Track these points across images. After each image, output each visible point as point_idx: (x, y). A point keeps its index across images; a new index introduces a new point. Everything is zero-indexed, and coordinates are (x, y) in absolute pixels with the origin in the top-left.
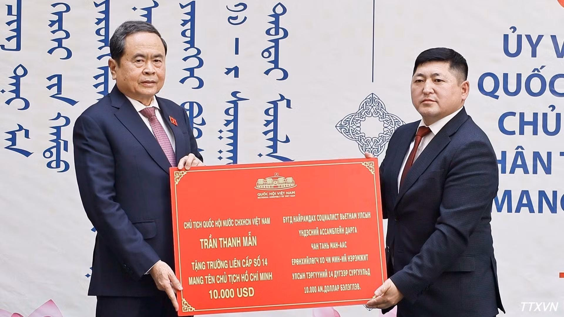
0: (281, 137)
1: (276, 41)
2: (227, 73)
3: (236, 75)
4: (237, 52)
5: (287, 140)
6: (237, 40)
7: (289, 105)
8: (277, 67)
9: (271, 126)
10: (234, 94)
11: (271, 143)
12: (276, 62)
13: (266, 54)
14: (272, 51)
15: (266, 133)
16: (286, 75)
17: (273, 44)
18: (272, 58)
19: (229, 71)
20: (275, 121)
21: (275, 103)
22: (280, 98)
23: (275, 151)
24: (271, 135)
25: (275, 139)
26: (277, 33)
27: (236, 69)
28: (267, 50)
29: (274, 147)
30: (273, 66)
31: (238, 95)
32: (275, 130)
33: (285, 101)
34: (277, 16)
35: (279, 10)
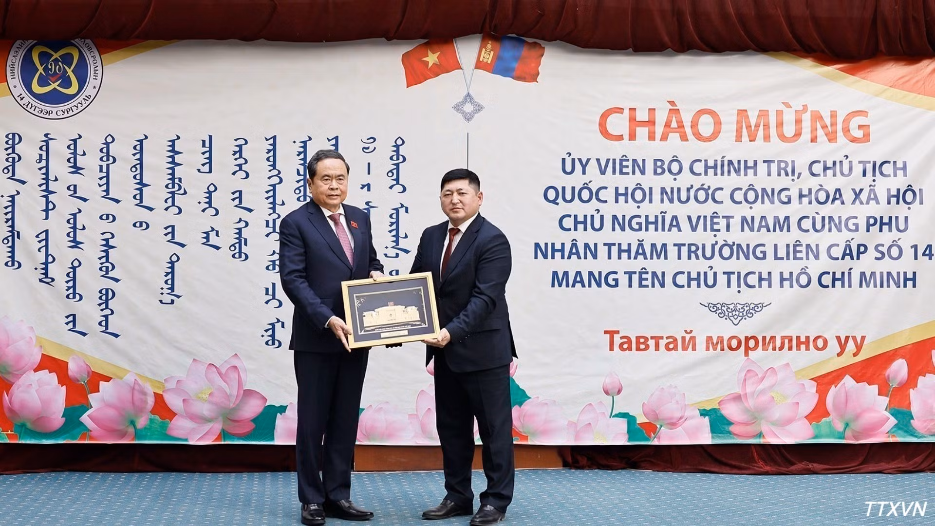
0: (402, 234)
1: (397, 165)
2: (362, 188)
3: (369, 190)
4: (369, 173)
5: (406, 237)
6: (369, 164)
7: (407, 211)
8: (398, 183)
9: (394, 227)
10: (367, 203)
11: (394, 239)
12: (397, 179)
13: (390, 174)
14: (395, 171)
15: (390, 231)
16: (404, 190)
17: (395, 167)
18: (395, 177)
19: (363, 187)
20: (397, 222)
21: (397, 210)
22: (400, 206)
23: (397, 244)
24: (394, 233)
25: (397, 236)
26: (398, 159)
27: (368, 185)
28: (391, 171)
29: (397, 242)
30: (395, 182)
31: (370, 204)
32: (397, 229)
33: (404, 208)
34: (397, 146)
35: (399, 142)
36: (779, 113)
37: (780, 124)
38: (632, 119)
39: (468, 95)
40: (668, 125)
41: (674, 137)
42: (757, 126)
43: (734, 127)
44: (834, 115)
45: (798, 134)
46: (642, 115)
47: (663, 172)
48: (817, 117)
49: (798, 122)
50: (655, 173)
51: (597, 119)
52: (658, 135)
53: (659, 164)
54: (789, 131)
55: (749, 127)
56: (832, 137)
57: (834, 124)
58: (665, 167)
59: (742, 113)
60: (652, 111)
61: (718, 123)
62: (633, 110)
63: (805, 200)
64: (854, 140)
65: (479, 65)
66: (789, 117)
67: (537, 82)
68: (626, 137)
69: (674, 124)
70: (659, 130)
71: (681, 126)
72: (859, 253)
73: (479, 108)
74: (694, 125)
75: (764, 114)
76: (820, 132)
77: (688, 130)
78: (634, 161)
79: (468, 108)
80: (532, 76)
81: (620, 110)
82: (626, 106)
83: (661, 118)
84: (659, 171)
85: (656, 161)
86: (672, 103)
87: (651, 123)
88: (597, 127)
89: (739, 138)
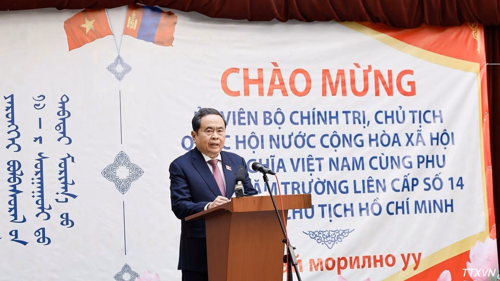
0: (69, 181)
1: (64, 120)
2: (35, 141)
3: (41, 142)
4: (40, 128)
5: (73, 183)
6: (40, 119)
7: (73, 161)
8: (65, 136)
9: (63, 175)
10: (40, 154)
11: (64, 185)
12: (64, 133)
13: (58, 128)
14: (62, 125)
15: (60, 179)
16: (70, 141)
17: (62, 121)
18: (62, 130)
19: (36, 140)
20: (65, 171)
21: (65, 159)
22: (67, 156)
23: (66, 190)
24: (63, 180)
25: (66, 183)
26: (64, 114)
27: (40, 138)
28: (58, 125)
29: (66, 188)
30: (62, 135)
31: (42, 155)
32: (66, 177)
33: (71, 158)
34: (63, 103)
35: (65, 99)
36: (352, 72)
37: (353, 82)
38: (246, 78)
39: (119, 57)
40: (272, 82)
41: (277, 92)
42: (337, 82)
43: (321, 83)
44: (390, 73)
45: (366, 89)
46: (253, 75)
47: (271, 122)
48: (378, 75)
49: (366, 79)
50: (265, 123)
51: (220, 78)
52: (266, 91)
53: (267, 115)
54: (360, 87)
55: (331, 84)
56: (390, 92)
57: (390, 81)
58: (272, 118)
59: (326, 72)
60: (260, 70)
61: (309, 81)
62: (246, 70)
63: (374, 143)
64: (405, 94)
65: (127, 31)
66: (359, 76)
67: (173, 46)
68: (242, 93)
69: (277, 82)
70: (266, 86)
71: (282, 83)
72: (413, 185)
73: (128, 69)
74: (292, 82)
75: (341, 73)
76: (381, 87)
77: (288, 87)
78: (249, 113)
79: (119, 68)
80: (168, 42)
81: (236, 70)
82: (241, 66)
83: (267, 77)
84: (268, 121)
85: (265, 113)
86: (275, 64)
87: (260, 81)
88: (220, 85)
89: (324, 94)
